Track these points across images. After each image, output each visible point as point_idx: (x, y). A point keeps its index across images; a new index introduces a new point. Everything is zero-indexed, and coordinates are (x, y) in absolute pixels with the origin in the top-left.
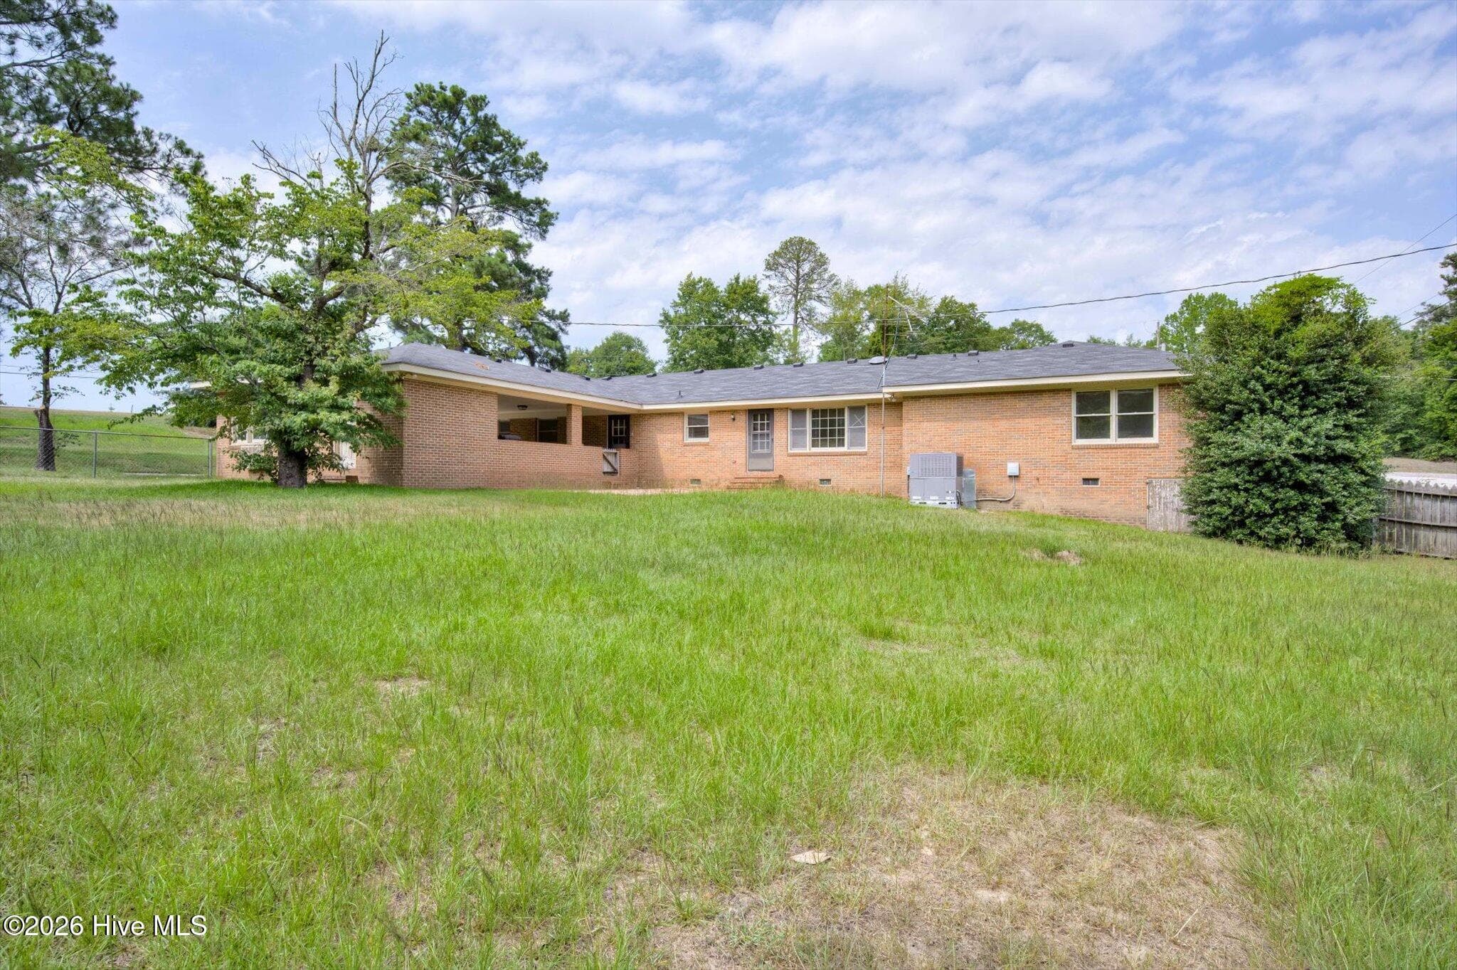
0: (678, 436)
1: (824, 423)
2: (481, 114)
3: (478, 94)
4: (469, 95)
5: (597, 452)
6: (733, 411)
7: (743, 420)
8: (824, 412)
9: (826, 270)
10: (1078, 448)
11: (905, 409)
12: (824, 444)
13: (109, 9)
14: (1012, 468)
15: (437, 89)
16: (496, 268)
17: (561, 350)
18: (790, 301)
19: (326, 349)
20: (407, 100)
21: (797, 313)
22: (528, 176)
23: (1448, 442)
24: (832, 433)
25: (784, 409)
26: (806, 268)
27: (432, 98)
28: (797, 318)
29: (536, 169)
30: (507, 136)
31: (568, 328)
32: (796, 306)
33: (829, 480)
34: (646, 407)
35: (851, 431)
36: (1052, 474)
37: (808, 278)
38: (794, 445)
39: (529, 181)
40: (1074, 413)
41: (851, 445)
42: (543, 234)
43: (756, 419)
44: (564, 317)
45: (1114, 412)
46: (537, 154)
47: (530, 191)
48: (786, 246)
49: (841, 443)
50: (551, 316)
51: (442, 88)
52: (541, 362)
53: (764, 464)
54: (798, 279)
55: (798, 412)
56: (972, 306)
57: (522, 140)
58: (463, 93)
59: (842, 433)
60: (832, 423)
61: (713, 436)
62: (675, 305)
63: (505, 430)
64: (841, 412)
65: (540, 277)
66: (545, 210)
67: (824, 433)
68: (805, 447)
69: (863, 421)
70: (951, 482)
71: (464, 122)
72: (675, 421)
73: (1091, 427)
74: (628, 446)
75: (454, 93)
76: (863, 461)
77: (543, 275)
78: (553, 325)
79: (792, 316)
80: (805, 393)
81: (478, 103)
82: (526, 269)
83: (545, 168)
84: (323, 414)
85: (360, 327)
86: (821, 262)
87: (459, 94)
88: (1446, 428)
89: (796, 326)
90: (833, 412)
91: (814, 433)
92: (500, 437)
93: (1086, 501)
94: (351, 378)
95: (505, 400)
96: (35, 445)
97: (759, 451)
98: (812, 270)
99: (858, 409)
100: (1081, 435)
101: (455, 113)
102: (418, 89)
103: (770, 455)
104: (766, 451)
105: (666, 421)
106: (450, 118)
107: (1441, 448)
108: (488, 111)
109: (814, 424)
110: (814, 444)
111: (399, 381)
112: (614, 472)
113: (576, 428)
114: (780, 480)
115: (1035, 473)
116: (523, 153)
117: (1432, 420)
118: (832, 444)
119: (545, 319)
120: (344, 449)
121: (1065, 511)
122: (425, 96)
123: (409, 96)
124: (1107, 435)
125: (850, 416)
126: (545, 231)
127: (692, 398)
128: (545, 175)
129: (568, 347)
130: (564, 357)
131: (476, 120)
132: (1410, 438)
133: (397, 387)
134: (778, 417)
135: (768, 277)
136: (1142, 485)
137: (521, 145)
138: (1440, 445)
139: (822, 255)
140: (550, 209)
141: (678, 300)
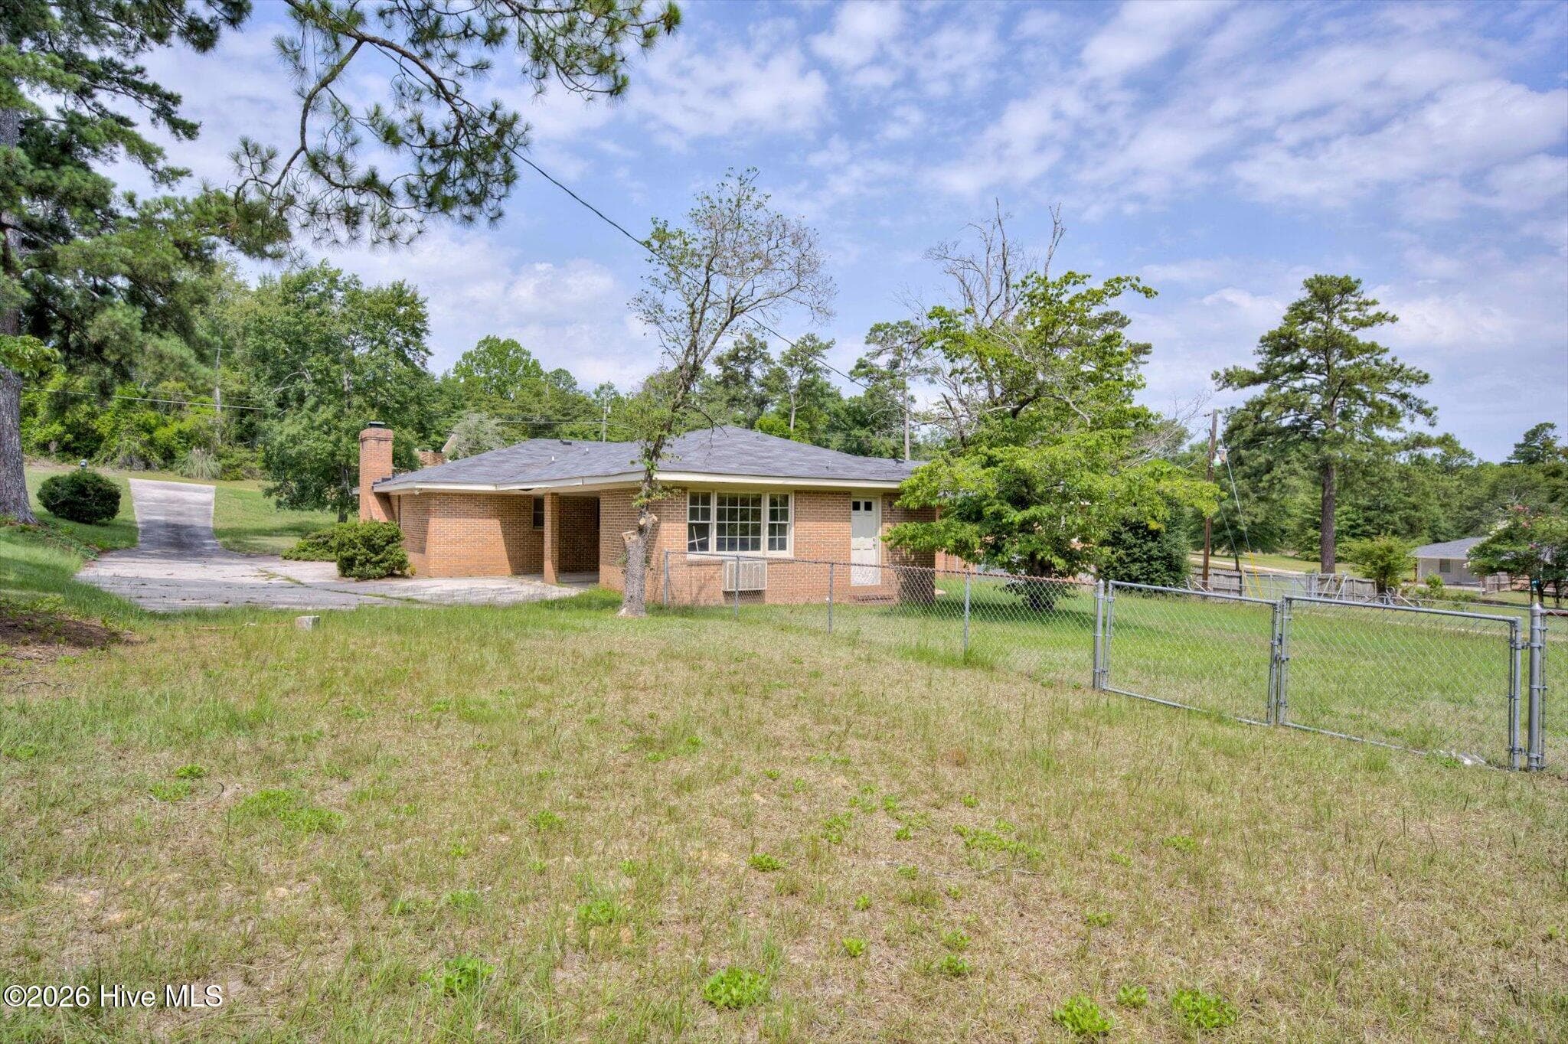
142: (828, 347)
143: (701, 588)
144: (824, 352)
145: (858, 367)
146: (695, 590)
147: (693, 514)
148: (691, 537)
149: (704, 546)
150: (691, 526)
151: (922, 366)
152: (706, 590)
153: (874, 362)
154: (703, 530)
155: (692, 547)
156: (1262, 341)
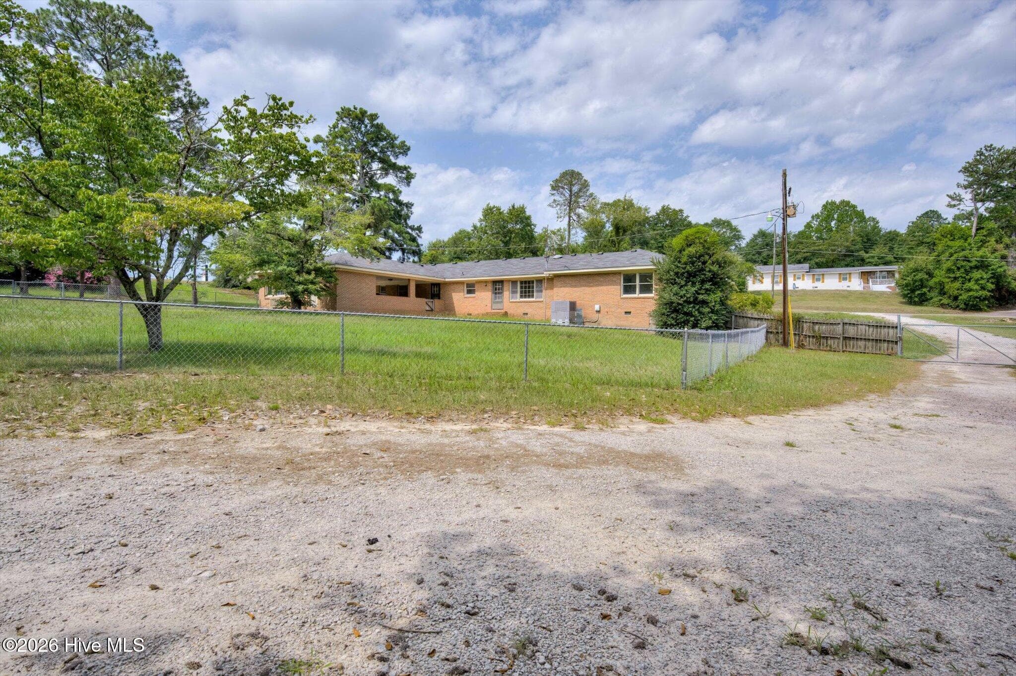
0: (462, 294)
1: (525, 287)
2: (375, 122)
3: (374, 112)
4: (368, 113)
5: (423, 301)
6: (486, 282)
7: (490, 286)
8: (525, 282)
9: (588, 190)
10: (624, 298)
11: (555, 281)
12: (525, 297)
13: (206, 100)
14: (597, 307)
15: (352, 109)
16: (382, 207)
17: (418, 246)
18: (566, 209)
19: (308, 260)
20: (337, 116)
21: (570, 217)
22: (400, 153)
23: (945, 296)
24: (529, 292)
25: (508, 281)
26: (575, 189)
27: (350, 115)
28: (570, 220)
29: (405, 150)
30: (389, 134)
31: (422, 235)
32: (570, 213)
33: (527, 314)
34: (447, 280)
35: (537, 291)
36: (613, 310)
37: (577, 195)
38: (512, 298)
39: (400, 156)
40: (622, 283)
41: (537, 297)
42: (408, 184)
43: (496, 286)
44: (419, 229)
45: (638, 283)
46: (404, 142)
47: (401, 161)
48: (564, 175)
49: (533, 296)
50: (412, 228)
51: (355, 108)
52: (408, 253)
53: (499, 306)
54: (570, 196)
55: (514, 282)
56: (681, 211)
57: (396, 136)
58: (366, 112)
59: (533, 292)
60: (529, 287)
61: (477, 294)
62: (481, 220)
63: (381, 290)
64: (533, 282)
65: (407, 207)
66: (409, 172)
67: (525, 292)
68: (517, 298)
69: (542, 286)
70: (567, 314)
71: (366, 126)
72: (461, 287)
73: (629, 289)
74: (439, 298)
75: (361, 112)
76: (541, 305)
77: (409, 205)
78: (414, 233)
79: (567, 219)
80: (517, 273)
81: (373, 117)
82: (400, 203)
83: (409, 149)
84: (310, 286)
85: (320, 251)
86: (585, 185)
87: (363, 113)
88: (944, 287)
89: (569, 225)
90: (529, 282)
91: (521, 292)
92: (377, 294)
93: (626, 322)
94: (318, 271)
95: (379, 277)
96: (190, 298)
97: (497, 300)
98: (580, 190)
99: (540, 281)
100: (624, 293)
101: (362, 121)
102: (342, 110)
103: (502, 302)
104: (500, 300)
105: (455, 286)
106: (359, 123)
107: (941, 300)
108: (378, 121)
109: (521, 287)
110: (521, 297)
111: (335, 271)
112: (432, 310)
113: (412, 290)
114: (506, 314)
115: (606, 309)
116: (397, 142)
117: (936, 283)
118: (529, 297)
119: (410, 231)
120: (314, 298)
121: (617, 326)
122: (345, 113)
123: (338, 113)
124: (634, 292)
125: (537, 284)
126: (410, 182)
127: (469, 275)
128: (409, 153)
129: (422, 245)
130: (420, 250)
131: (372, 126)
132: (925, 294)
133: (334, 273)
134: (505, 284)
135: (552, 194)
136: (647, 314)
137: (396, 138)
138: (941, 298)
139: (586, 181)
140: (412, 171)
141: (482, 218)
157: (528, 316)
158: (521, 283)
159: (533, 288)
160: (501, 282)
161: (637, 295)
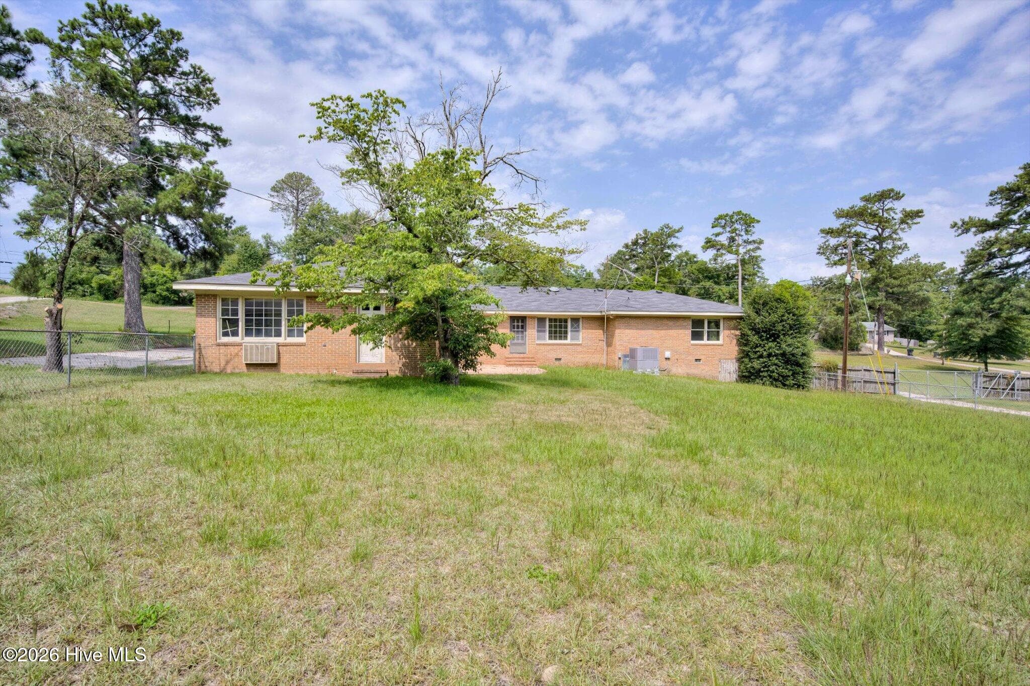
1: (556, 326)
7: (507, 324)
8: (555, 320)
10: (692, 345)
12: (555, 338)
14: (668, 354)
24: (560, 332)
25: (533, 317)
33: (560, 359)
35: (571, 331)
36: (683, 357)
38: (538, 339)
40: (690, 329)
41: (572, 339)
43: (514, 322)
45: (706, 329)
49: (566, 338)
53: (520, 349)
55: (541, 320)
59: (566, 332)
60: (560, 327)
64: (566, 321)
67: (555, 332)
68: (545, 339)
69: (578, 326)
73: (697, 336)
76: (580, 349)
80: (545, 309)
90: (560, 320)
91: (550, 332)
93: (697, 370)
97: (516, 341)
99: (575, 320)
100: (692, 339)
103: (525, 344)
104: (520, 341)
109: (550, 326)
110: (550, 338)
115: (676, 357)
118: (560, 338)
121: (688, 374)
124: (703, 339)
125: (572, 326)
134: (528, 322)
136: (717, 362)
142: (679, 231)
143: (227, 362)
144: (677, 235)
145: (707, 243)
146: (223, 363)
147: (225, 312)
148: (224, 327)
149: (235, 334)
150: (224, 320)
151: (751, 239)
152: (232, 362)
153: (718, 239)
154: (234, 323)
155: (225, 334)
156: (991, 195)
157: (562, 361)
158: (550, 320)
159: (566, 327)
160: (523, 319)
161: (705, 341)
